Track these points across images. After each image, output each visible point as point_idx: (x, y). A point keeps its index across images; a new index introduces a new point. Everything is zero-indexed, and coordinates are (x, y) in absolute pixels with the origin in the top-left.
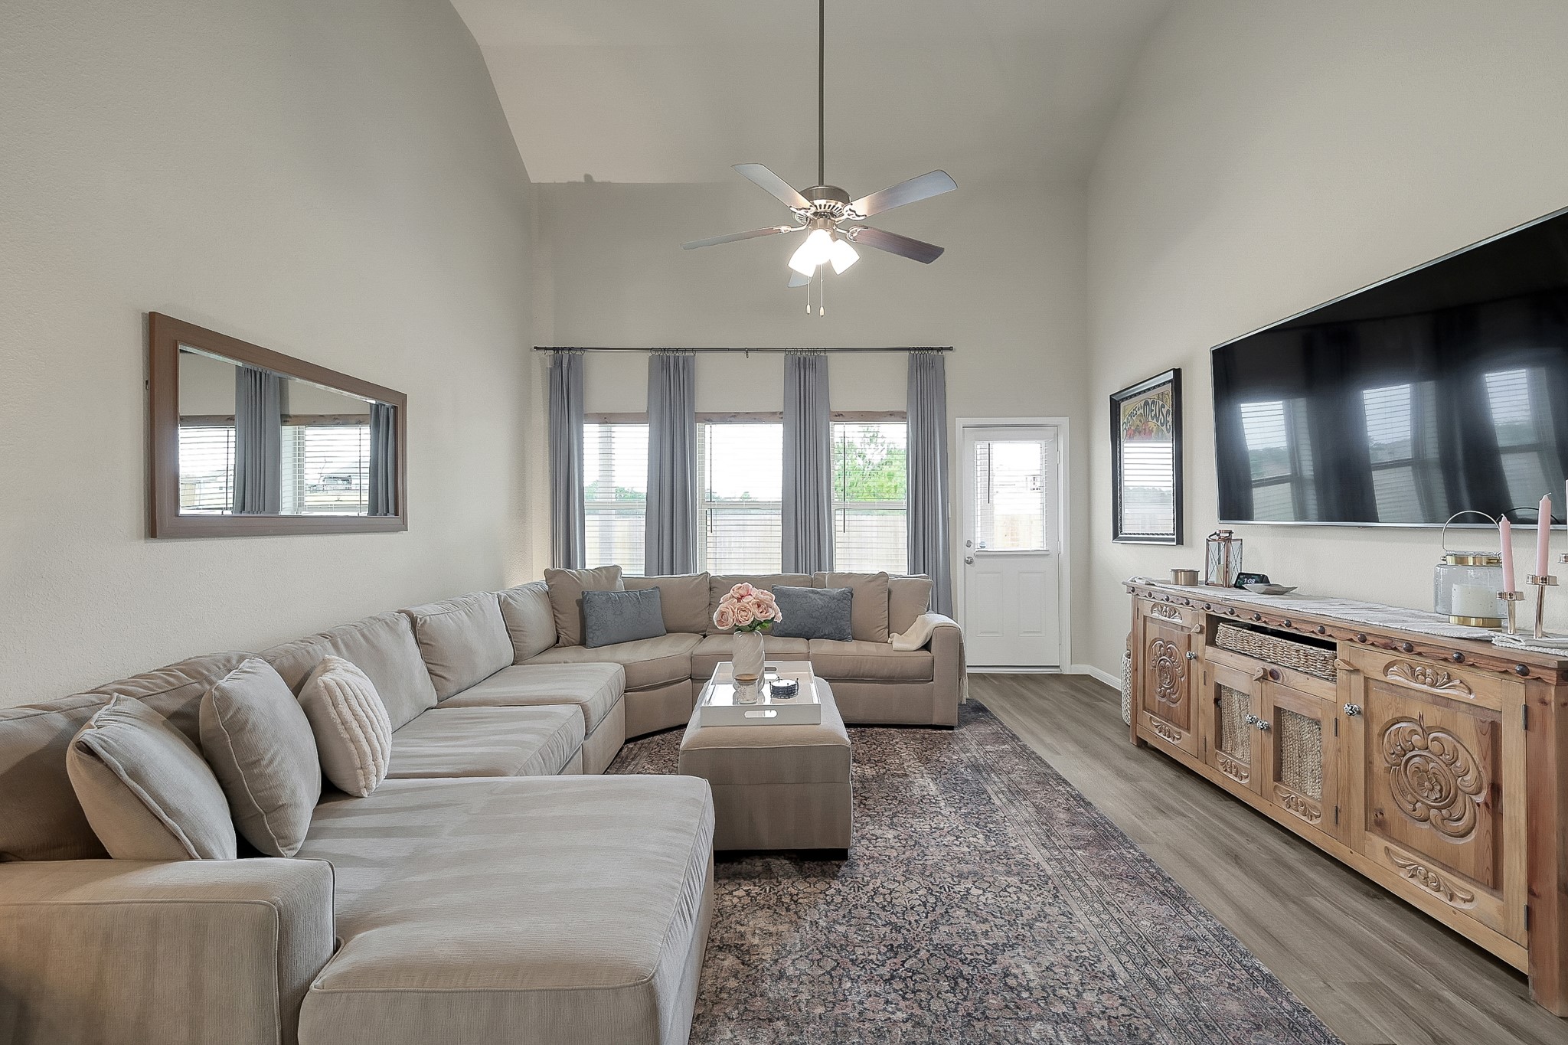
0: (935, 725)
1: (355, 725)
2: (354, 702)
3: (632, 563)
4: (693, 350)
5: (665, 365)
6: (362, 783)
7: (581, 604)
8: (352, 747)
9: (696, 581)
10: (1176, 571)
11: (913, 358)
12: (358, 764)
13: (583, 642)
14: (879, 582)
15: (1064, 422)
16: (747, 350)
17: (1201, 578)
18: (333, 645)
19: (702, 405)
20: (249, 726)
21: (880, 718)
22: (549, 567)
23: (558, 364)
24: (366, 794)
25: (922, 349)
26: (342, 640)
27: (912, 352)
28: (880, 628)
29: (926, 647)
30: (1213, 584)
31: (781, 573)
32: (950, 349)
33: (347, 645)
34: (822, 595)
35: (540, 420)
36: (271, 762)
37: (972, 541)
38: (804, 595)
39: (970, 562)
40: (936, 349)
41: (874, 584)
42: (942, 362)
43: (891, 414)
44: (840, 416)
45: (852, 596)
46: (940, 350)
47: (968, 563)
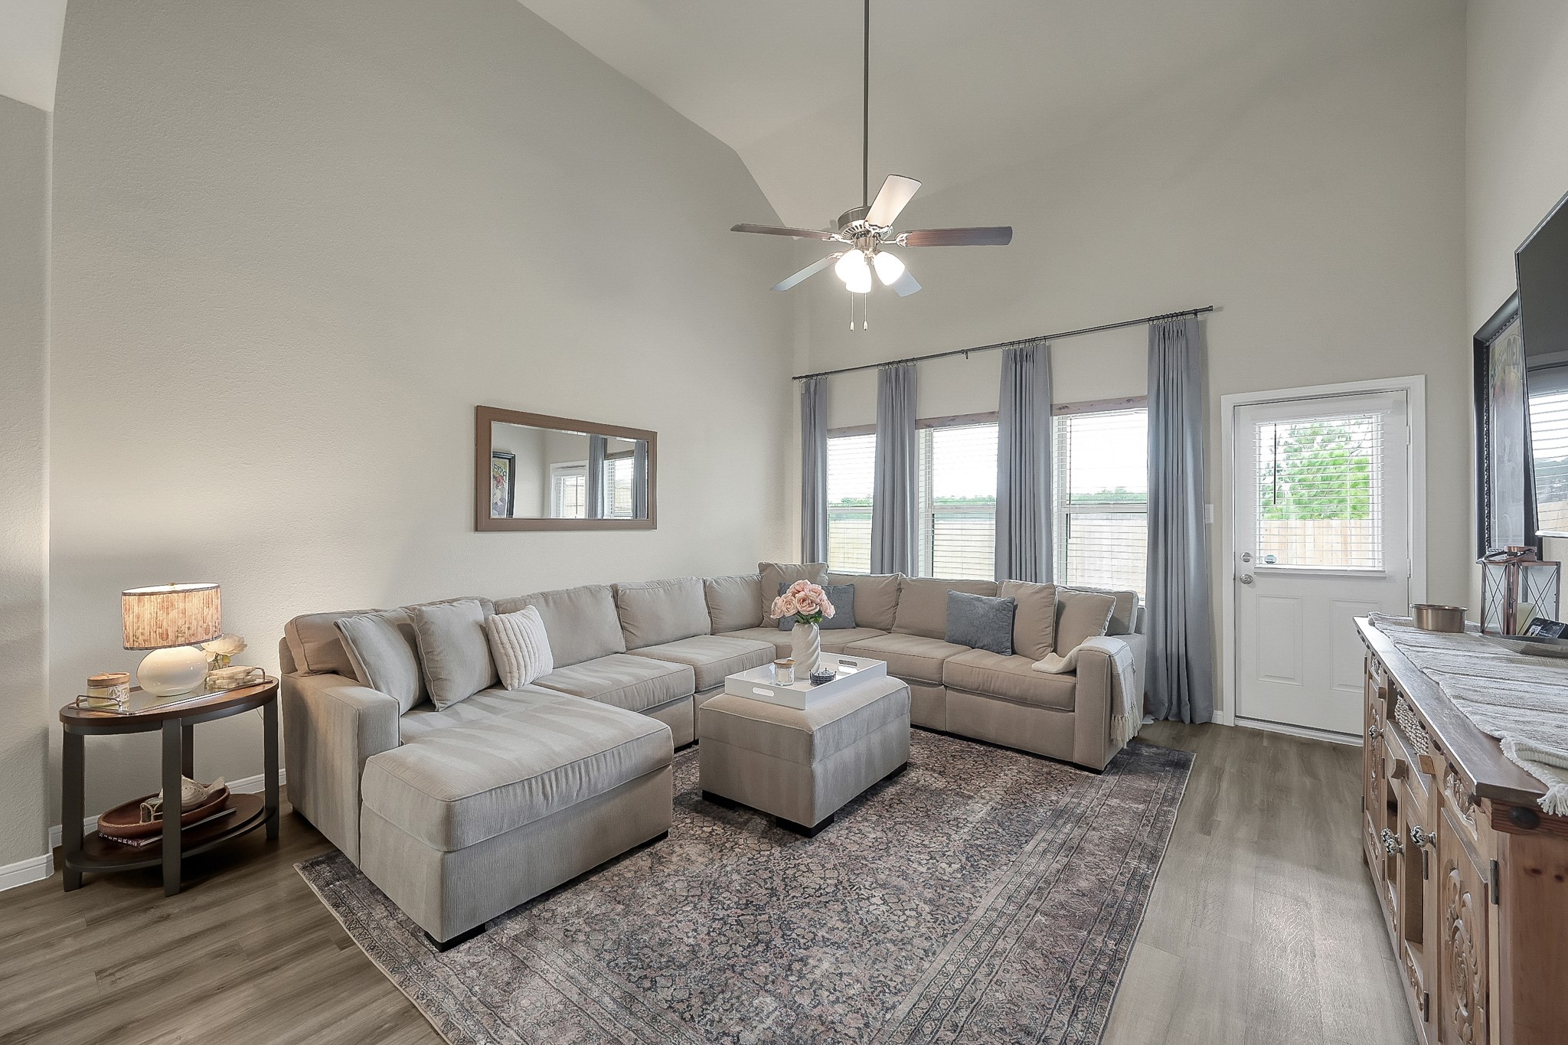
0: (1076, 764)
1: (508, 646)
2: (510, 632)
4: (913, 360)
6: (509, 682)
8: (506, 659)
9: (887, 581)
10: (1419, 608)
11: (1153, 330)
12: (508, 670)
15: (1417, 383)
16: (965, 352)
17: (1472, 621)
18: (545, 600)
19: (925, 412)
20: (430, 632)
23: (808, 389)
24: (510, 688)
25: (1172, 316)
26: (553, 598)
27: (1151, 323)
28: (1040, 646)
29: (1073, 672)
30: (1493, 634)
32: (1210, 309)
33: (555, 602)
34: (985, 603)
36: (439, 654)
37: (1251, 553)
38: (970, 602)
39: (1248, 581)
40: (1189, 313)
41: (1039, 596)
42: (1201, 328)
43: (1129, 400)
44: (1065, 409)
45: (1015, 607)
46: (1196, 312)
47: (1246, 582)
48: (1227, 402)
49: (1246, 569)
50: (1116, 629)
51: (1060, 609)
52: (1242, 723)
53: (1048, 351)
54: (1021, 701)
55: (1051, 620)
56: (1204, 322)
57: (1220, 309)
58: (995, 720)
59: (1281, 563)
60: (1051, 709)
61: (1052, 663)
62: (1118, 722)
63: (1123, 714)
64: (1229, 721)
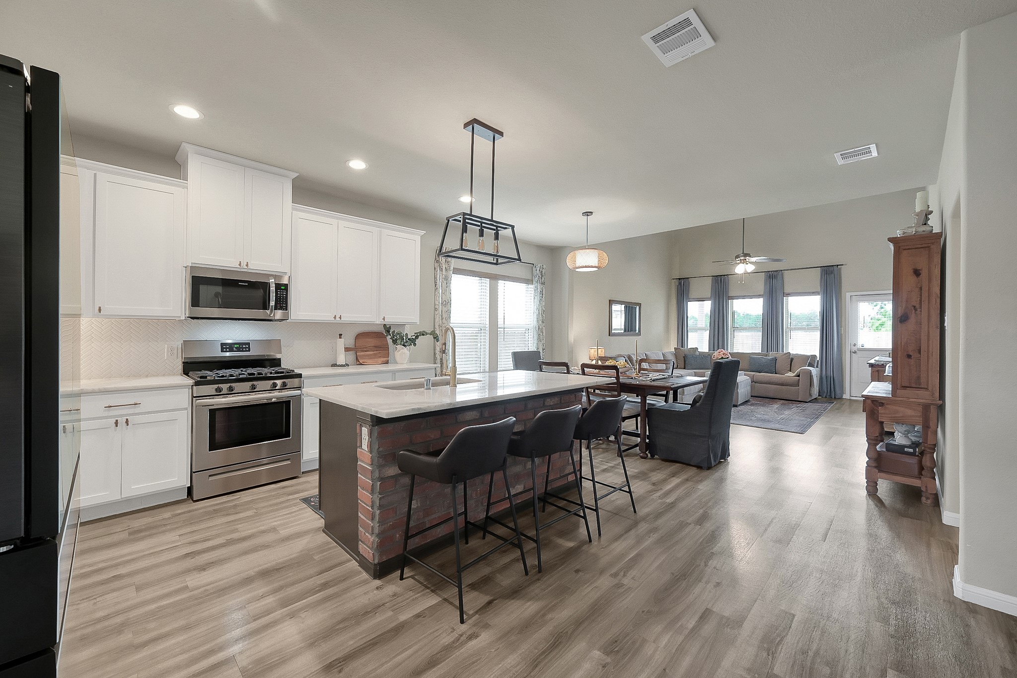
0: (799, 401)
3: (704, 348)
4: (727, 275)
5: (717, 281)
7: (684, 357)
11: (822, 271)
13: (684, 368)
14: (788, 355)
19: (732, 293)
21: (778, 397)
22: (676, 347)
23: (680, 283)
25: (829, 266)
27: (823, 268)
28: (786, 369)
31: (760, 352)
32: (842, 265)
34: (765, 359)
35: (674, 302)
37: (856, 343)
38: (759, 359)
39: (855, 352)
40: (835, 266)
41: (784, 356)
42: (840, 271)
43: (813, 293)
44: (788, 295)
45: (776, 360)
46: (838, 265)
47: (854, 353)
48: (848, 295)
49: (854, 349)
50: (811, 365)
51: (792, 360)
52: (852, 398)
53: (782, 275)
54: (782, 385)
55: (790, 363)
56: (840, 269)
57: (846, 265)
58: (772, 390)
59: (866, 346)
60: (792, 386)
61: (790, 374)
62: (812, 389)
63: (814, 386)
64: (848, 397)
